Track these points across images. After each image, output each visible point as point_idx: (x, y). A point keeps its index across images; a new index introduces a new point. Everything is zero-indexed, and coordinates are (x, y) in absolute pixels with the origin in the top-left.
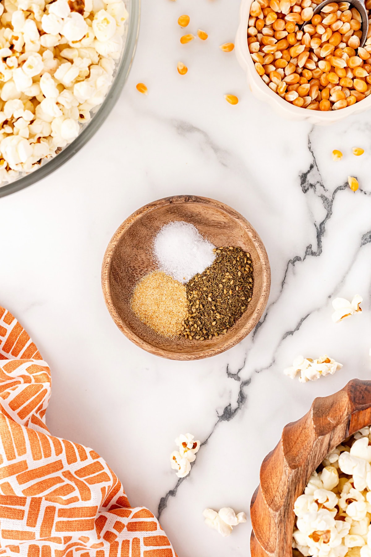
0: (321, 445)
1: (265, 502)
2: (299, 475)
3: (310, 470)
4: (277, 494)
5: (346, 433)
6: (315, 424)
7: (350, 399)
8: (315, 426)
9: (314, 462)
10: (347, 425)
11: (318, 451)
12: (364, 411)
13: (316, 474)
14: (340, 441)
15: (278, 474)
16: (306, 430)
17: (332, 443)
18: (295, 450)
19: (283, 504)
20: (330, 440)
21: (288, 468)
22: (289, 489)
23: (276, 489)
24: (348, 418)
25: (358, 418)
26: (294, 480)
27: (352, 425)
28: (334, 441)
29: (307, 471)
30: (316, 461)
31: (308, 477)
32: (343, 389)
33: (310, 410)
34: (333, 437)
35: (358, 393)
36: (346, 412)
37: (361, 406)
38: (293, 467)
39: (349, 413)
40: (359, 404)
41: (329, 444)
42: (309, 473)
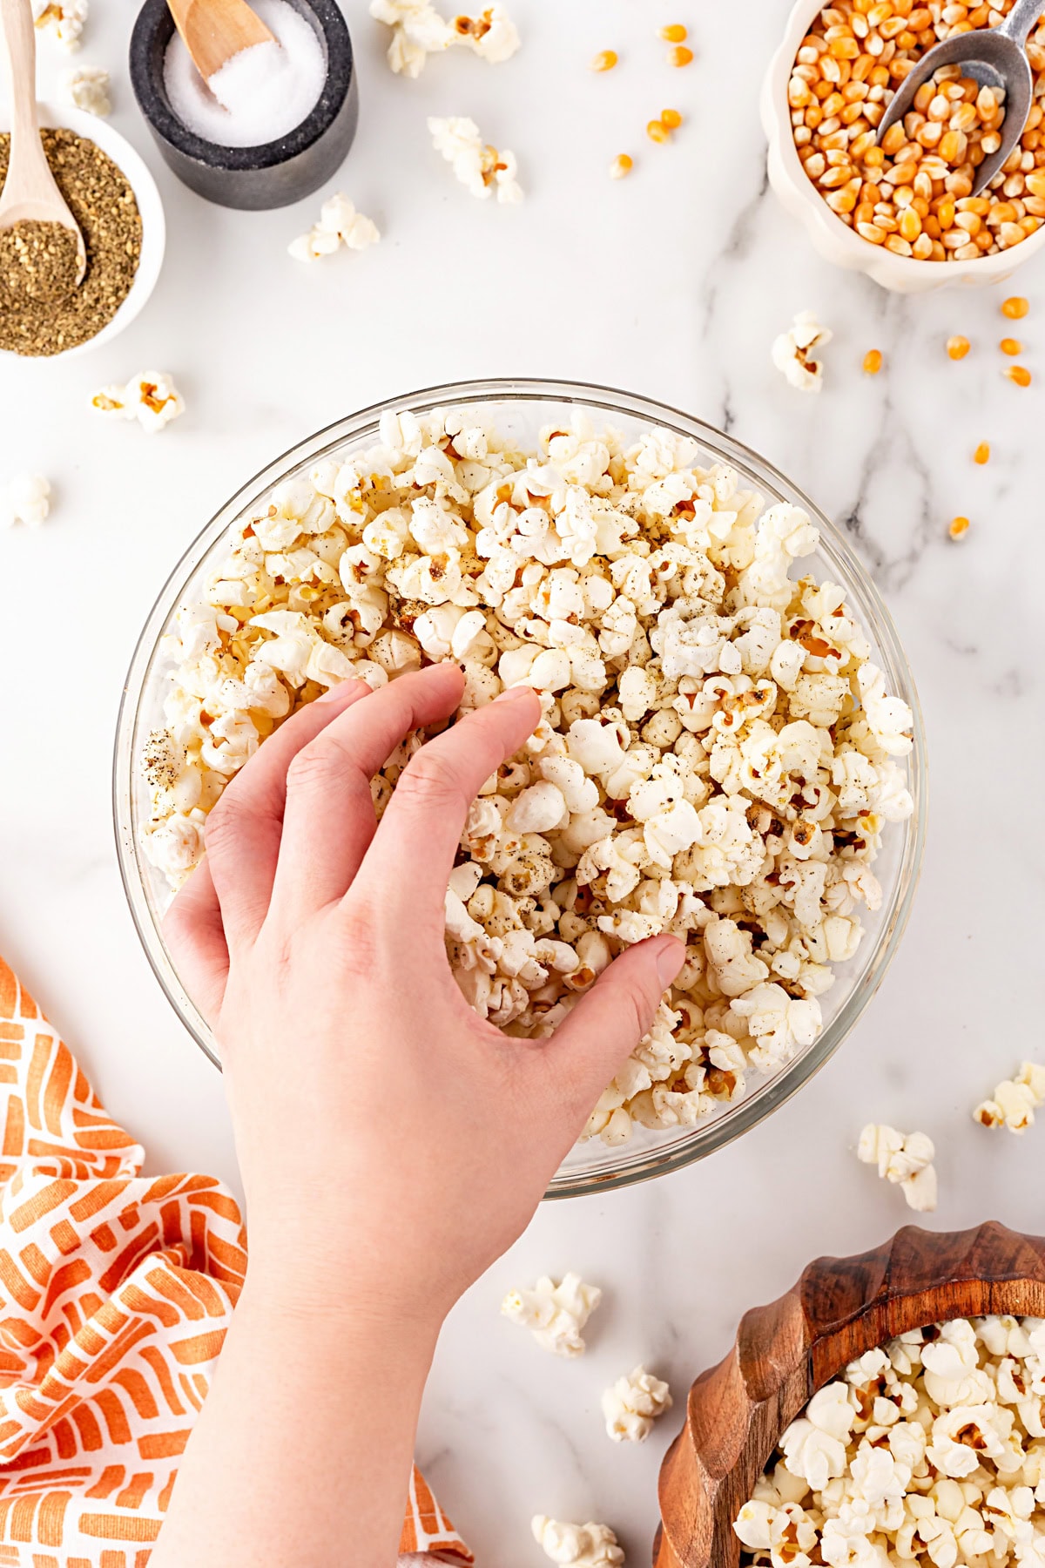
0: (764, 1420)
1: (676, 1555)
2: (730, 1488)
3: (751, 1474)
4: (696, 1533)
5: (808, 1386)
6: (745, 1377)
7: (807, 1315)
8: (746, 1383)
9: (756, 1457)
10: (807, 1370)
11: (760, 1434)
12: (836, 1336)
13: (763, 1479)
14: (799, 1406)
15: (692, 1492)
16: (732, 1392)
17: (785, 1412)
18: (715, 1440)
19: (709, 1553)
20: (780, 1407)
21: (708, 1479)
22: (716, 1521)
23: (692, 1524)
24: (806, 1357)
25: (826, 1351)
26: (723, 1501)
27: (817, 1368)
28: (788, 1408)
29: (746, 1478)
30: (760, 1455)
31: (750, 1490)
32: (793, 1291)
33: (735, 1347)
34: (784, 1401)
35: (821, 1297)
36: (801, 1345)
37: (829, 1325)
38: (714, 1475)
39: (808, 1346)
40: (826, 1321)
41: (779, 1416)
42: (750, 1481)
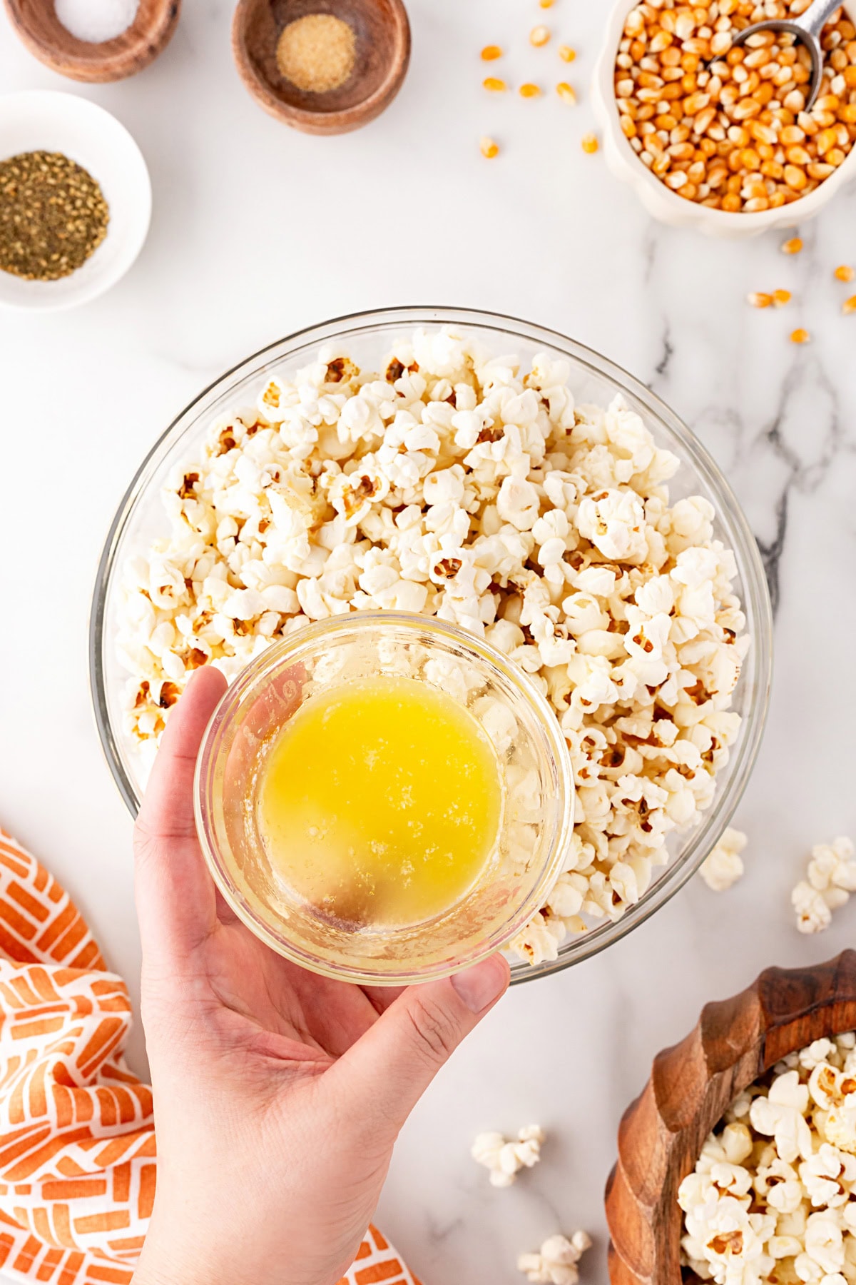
0: (719, 1088)
1: (630, 1191)
2: (684, 1141)
3: (702, 1130)
4: (650, 1176)
5: (759, 1065)
6: (706, 1052)
7: (763, 1006)
8: (706, 1057)
9: (709, 1118)
10: (760, 1052)
11: (714, 1099)
12: (788, 1026)
13: (712, 1137)
14: (749, 1080)
15: (649, 1141)
16: (692, 1063)
17: (737, 1084)
18: (675, 1099)
19: (659, 1192)
20: (734, 1079)
21: (666, 1131)
22: (669, 1166)
23: (647, 1167)
24: (760, 1040)
25: (778, 1038)
26: (677, 1149)
27: (769, 1051)
28: (741, 1080)
29: (698, 1134)
30: (712, 1117)
31: (700, 1144)
32: (751, 988)
33: (697, 1028)
34: (738, 1074)
35: (776, 995)
36: (757, 1031)
37: (782, 1018)
38: (673, 1129)
39: (763, 1032)
40: (779, 1014)
41: (732, 1086)
42: (701, 1136)
